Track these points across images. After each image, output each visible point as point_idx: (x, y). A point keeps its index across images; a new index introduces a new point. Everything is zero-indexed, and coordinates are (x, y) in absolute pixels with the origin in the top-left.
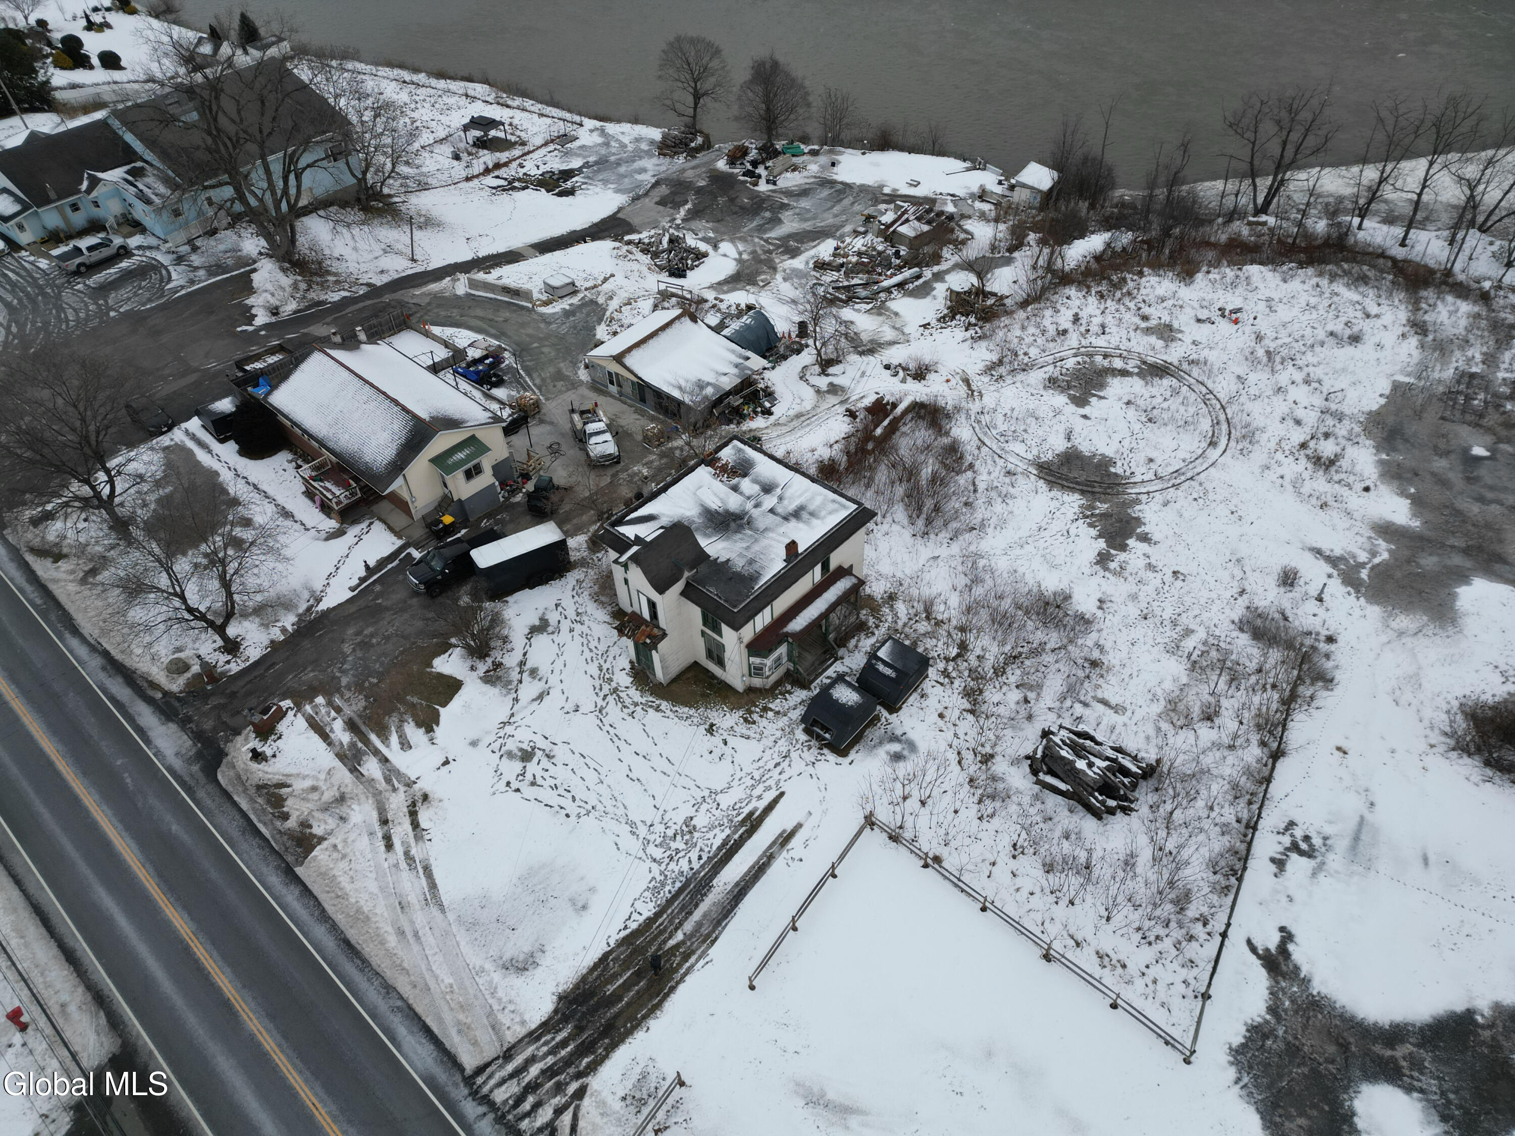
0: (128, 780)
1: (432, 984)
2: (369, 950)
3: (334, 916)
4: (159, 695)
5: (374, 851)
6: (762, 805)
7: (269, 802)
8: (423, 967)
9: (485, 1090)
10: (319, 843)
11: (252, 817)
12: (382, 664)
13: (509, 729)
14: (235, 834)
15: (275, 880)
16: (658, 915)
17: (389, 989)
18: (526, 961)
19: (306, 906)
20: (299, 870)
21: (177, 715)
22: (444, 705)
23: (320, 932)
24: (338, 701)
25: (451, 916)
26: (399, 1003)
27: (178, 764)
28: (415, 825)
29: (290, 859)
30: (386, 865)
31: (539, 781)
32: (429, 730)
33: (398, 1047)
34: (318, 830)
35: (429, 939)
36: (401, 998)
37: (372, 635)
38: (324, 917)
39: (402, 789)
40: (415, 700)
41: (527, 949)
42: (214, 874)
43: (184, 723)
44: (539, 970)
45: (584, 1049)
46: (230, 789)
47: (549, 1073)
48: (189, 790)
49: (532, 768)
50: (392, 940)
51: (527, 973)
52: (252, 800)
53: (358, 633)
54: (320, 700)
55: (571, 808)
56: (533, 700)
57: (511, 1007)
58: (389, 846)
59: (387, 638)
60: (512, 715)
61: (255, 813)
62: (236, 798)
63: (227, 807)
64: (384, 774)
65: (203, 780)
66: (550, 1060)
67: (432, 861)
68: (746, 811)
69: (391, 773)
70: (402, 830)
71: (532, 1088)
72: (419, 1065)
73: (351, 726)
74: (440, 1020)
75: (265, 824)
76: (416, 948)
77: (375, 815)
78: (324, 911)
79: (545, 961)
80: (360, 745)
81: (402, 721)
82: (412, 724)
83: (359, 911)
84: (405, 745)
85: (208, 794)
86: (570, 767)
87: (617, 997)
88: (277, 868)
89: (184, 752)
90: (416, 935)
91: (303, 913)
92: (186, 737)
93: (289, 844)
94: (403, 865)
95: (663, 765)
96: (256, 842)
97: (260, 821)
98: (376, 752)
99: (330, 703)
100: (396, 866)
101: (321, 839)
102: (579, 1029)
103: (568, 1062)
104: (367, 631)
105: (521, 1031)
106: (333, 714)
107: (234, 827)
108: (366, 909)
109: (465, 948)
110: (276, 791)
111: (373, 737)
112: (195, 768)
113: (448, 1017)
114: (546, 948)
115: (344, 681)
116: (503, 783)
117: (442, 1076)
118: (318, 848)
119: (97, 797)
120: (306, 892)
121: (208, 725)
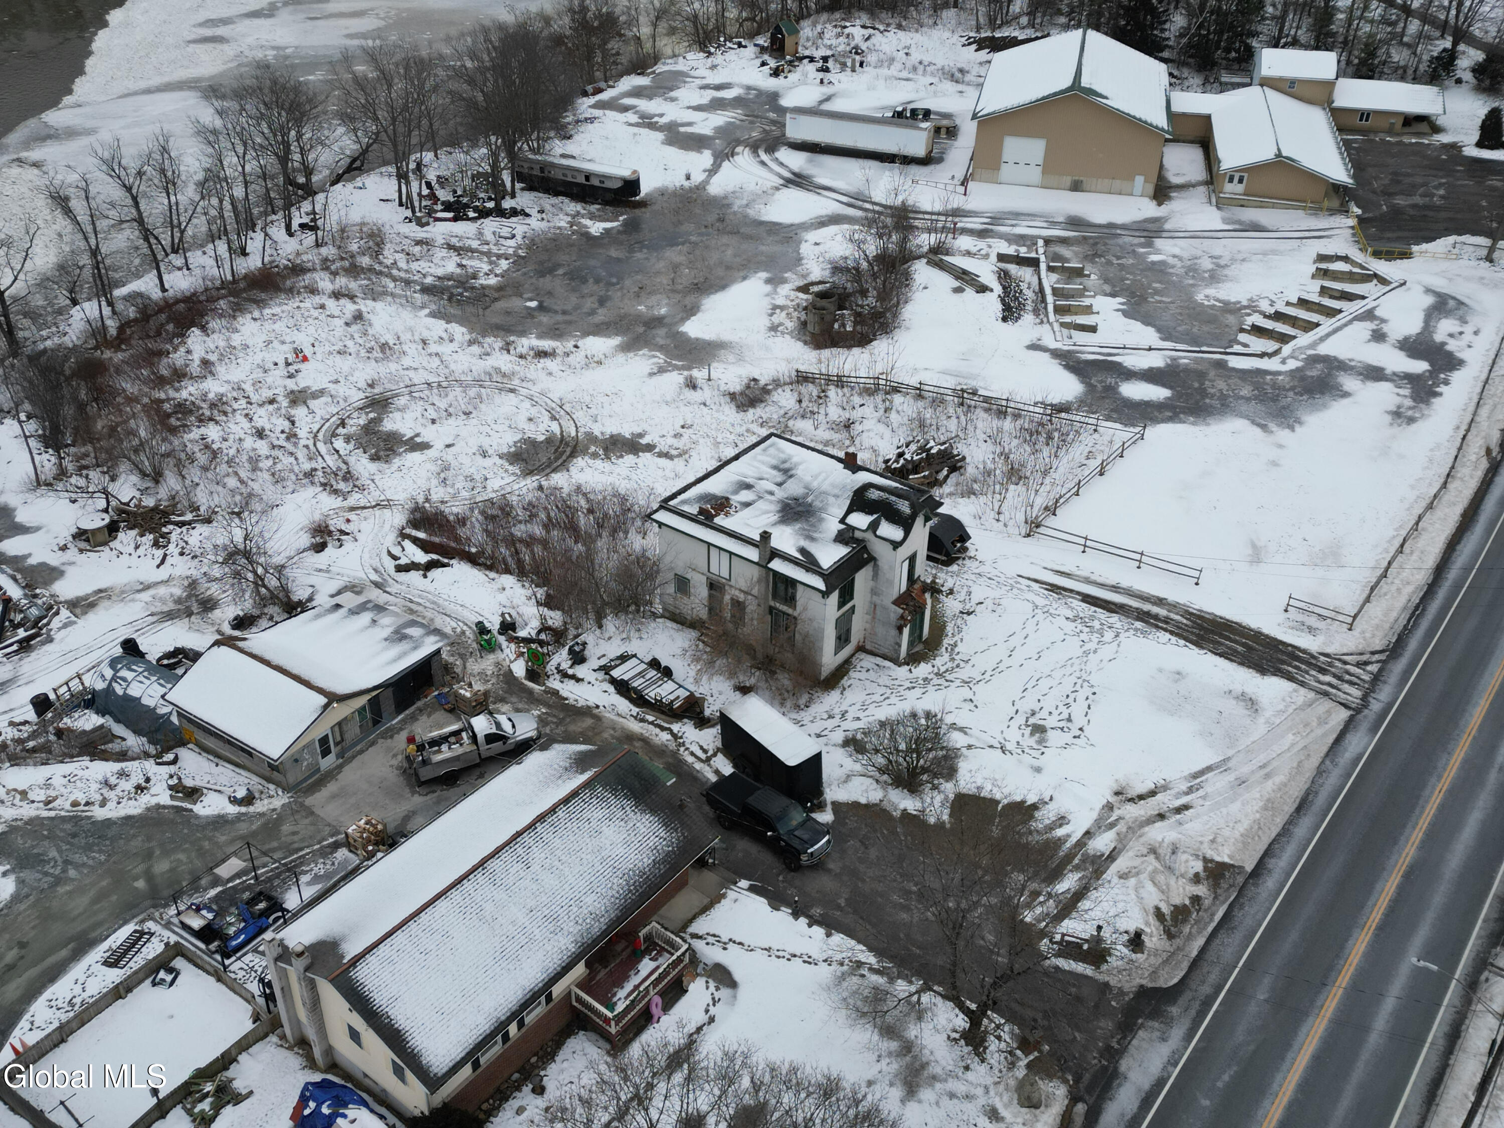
0: (1226, 1077)
1: (1301, 745)
2: (1296, 791)
3: (1280, 826)
6: (1035, 585)
7: (1185, 921)
8: (1289, 754)
9: (1358, 701)
13: (1009, 746)
14: (1237, 937)
15: (1270, 883)
16: (1165, 630)
17: (1320, 771)
18: (1244, 700)
19: (1283, 849)
20: (1249, 867)
21: (1105, 1069)
22: (998, 802)
23: (1300, 831)
24: (1022, 899)
25: (1230, 753)
26: (1328, 762)
27: (1177, 1033)
28: (1153, 793)
29: (1240, 880)
30: (1208, 803)
31: (1065, 716)
32: (1035, 806)
33: (1362, 755)
34: (1198, 866)
35: (1262, 758)
36: (1323, 762)
38: (1285, 832)
39: (1116, 813)
40: (996, 828)
41: (1233, 702)
42: (1294, 936)
43: (1113, 1055)
44: (1247, 690)
45: (1294, 657)
46: (1185, 965)
49: (1050, 722)
50: (1279, 779)
51: (1253, 697)
52: (1190, 937)
54: (1028, 917)
55: (1085, 692)
56: (969, 735)
57: (1288, 699)
60: (991, 747)
61: (1205, 928)
62: (1194, 953)
63: (1211, 955)
64: (1105, 831)
65: (1187, 995)
66: (1313, 673)
67: (1186, 773)
68: (1045, 592)
69: (1101, 824)
70: (1164, 801)
71: (1339, 678)
72: (1366, 739)
73: (1053, 875)
74: (1325, 735)
75: (1213, 915)
76: (1275, 764)
77: (1159, 824)
78: (1279, 835)
79: (1238, 688)
80: (1076, 861)
81: (1031, 832)
82: (1032, 823)
83: (1265, 808)
85: (1203, 982)
86: (1041, 698)
87: (1243, 645)
88: (1256, 885)
89: (1158, 1034)
90: (1261, 767)
91: (1289, 851)
92: (1135, 1042)
93: (1225, 885)
94: (1201, 793)
95: (1017, 639)
96: (1238, 914)
97: (1212, 920)
98: (1081, 843)
100: (1204, 798)
101: (1206, 860)
102: (1282, 662)
103: (1309, 664)
105: (1303, 691)
106: (1042, 898)
108: (1261, 804)
109: (1255, 736)
110: (1168, 918)
111: (1062, 852)
112: (1174, 1010)
113: (1319, 732)
114: (1226, 689)
116: (1076, 741)
117: (1365, 725)
118: (1218, 859)
120: (1268, 853)
121: (1106, 1025)
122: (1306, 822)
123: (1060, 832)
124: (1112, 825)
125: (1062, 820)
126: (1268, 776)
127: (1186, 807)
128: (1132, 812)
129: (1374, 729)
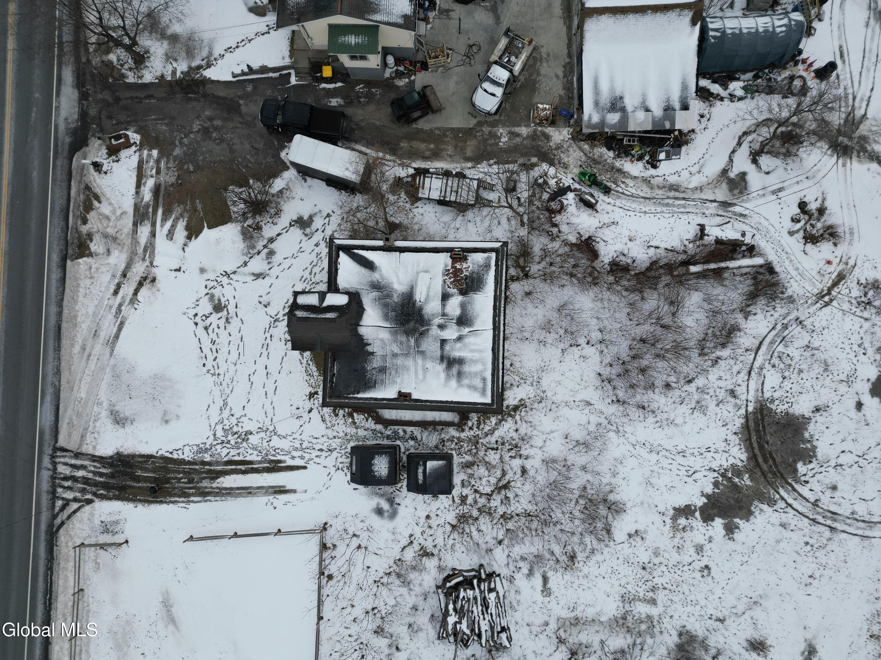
0: (34, 115)
1: (76, 389)
2: (65, 342)
3: (64, 308)
4: (84, 60)
5: (107, 287)
6: (290, 462)
7: (84, 202)
8: (79, 377)
9: (58, 460)
10: (88, 256)
11: (72, 205)
12: (204, 160)
13: (225, 280)
14: (57, 208)
15: (56, 257)
16: (189, 463)
17: (58, 372)
18: (122, 419)
19: (57, 288)
20: (69, 262)
21: (83, 86)
22: (209, 228)
23: (54, 309)
24: (162, 164)
25: (112, 362)
26: (57, 383)
27: (62, 127)
28: (136, 292)
29: (70, 251)
30: (106, 303)
31: (210, 330)
32: (189, 238)
33: (42, 404)
34: (93, 247)
35: (92, 365)
36: (59, 381)
37: (216, 129)
38: (60, 304)
39: (147, 263)
40: (199, 207)
41: (127, 414)
42: (33, 224)
43: (83, 96)
44: (122, 430)
45: (106, 486)
46: (74, 173)
47: (86, 481)
48: (56, 153)
49: (214, 318)
50: (77, 349)
51: (117, 426)
52: (78, 193)
53: (211, 119)
54: (155, 153)
55: (210, 363)
56: (253, 274)
57: (96, 435)
58: (116, 292)
59: (222, 140)
60: (235, 272)
61: (74, 203)
62: (72, 183)
63: (65, 185)
64: (146, 243)
65: (65, 154)
66: (90, 475)
67: (127, 323)
68: (279, 458)
69: (150, 248)
70: (127, 290)
71: (74, 479)
72: (43, 421)
73: (156, 191)
74: (65, 410)
75: (74, 216)
76: (83, 363)
77: (123, 266)
78: (62, 299)
79: (129, 429)
80: (150, 210)
81: (182, 216)
82: (185, 223)
83: (75, 317)
84: (170, 235)
85: (62, 166)
86: (230, 338)
87: (138, 479)
88: (61, 251)
89: (70, 121)
90: (89, 356)
91: (54, 291)
92: (77, 109)
93: (76, 241)
94: (114, 310)
95: (270, 388)
96: (63, 223)
97: (73, 211)
98: (154, 225)
99: (158, 162)
100: (111, 307)
101: (90, 255)
102: (112, 476)
103: (96, 484)
104: (217, 123)
105: (90, 451)
106: (154, 171)
107: (60, 203)
108: (79, 319)
109: (104, 385)
110: (93, 199)
111: (160, 212)
112: (68, 140)
113: (69, 412)
114: (134, 423)
115: (177, 151)
116: (193, 312)
117: (47, 436)
118: (85, 259)
119: (13, 112)
120: (63, 280)
121: (93, 112)
123: (168, 225)
124: (145, 250)
126: (84, 348)
129: (42, 433)
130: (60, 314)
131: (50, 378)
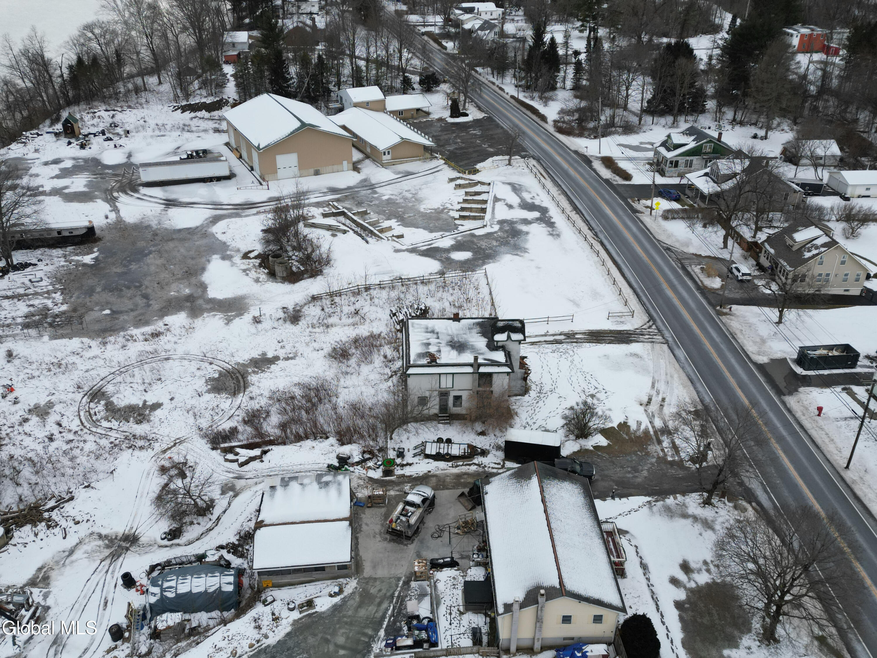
1: (668, 363)
2: (685, 378)
4: (753, 503)
5: (670, 400)
8: (668, 367)
9: (663, 340)
12: (631, 457)
14: (726, 430)
15: (713, 409)
16: (584, 342)
17: (683, 368)
18: (633, 356)
20: (702, 408)
22: (613, 428)
23: (700, 389)
24: (661, 454)
25: (651, 374)
26: (680, 364)
27: (748, 467)
28: (650, 399)
29: (704, 412)
30: (668, 394)
31: (594, 387)
32: (625, 423)
33: (686, 357)
34: (690, 415)
35: (663, 372)
37: (629, 472)
38: (698, 392)
39: (649, 411)
40: (625, 436)
41: (631, 358)
43: (742, 484)
44: (631, 352)
45: (630, 334)
46: (724, 446)
47: (643, 335)
48: (744, 454)
49: (593, 392)
50: (676, 376)
51: (635, 353)
53: (637, 477)
54: (670, 459)
55: (589, 377)
57: (645, 349)
59: (622, 467)
61: (715, 432)
62: (722, 441)
64: (654, 419)
66: (640, 337)
67: (650, 388)
69: (651, 417)
71: (650, 335)
72: (681, 351)
73: (660, 442)
74: (669, 355)
75: (712, 427)
76: (668, 372)
77: (665, 408)
79: (627, 353)
80: (659, 434)
81: (635, 431)
82: (632, 429)
83: (684, 387)
86: (579, 385)
87: (612, 336)
88: (711, 412)
89: (744, 471)
90: (667, 375)
91: (706, 397)
92: (742, 477)
93: (704, 417)
94: (661, 392)
95: (545, 367)
96: (718, 424)
97: (713, 429)
98: (653, 427)
99: (666, 455)
100: (664, 393)
101: (690, 412)
102: (628, 337)
103: (636, 334)
104: (630, 475)
105: (646, 344)
106: (666, 450)
108: (682, 387)
109: (651, 366)
110: (703, 435)
111: (652, 433)
112: (739, 462)
113: (666, 355)
114: (625, 355)
115: (654, 460)
116: (608, 394)
117: (675, 347)
118: (692, 410)
122: (698, 385)
123: (643, 427)
124: (653, 416)
125: (639, 423)
126: (672, 377)
127: (663, 400)
128: (654, 407)
129: (678, 347)
130: (695, 388)
131: (686, 366)
